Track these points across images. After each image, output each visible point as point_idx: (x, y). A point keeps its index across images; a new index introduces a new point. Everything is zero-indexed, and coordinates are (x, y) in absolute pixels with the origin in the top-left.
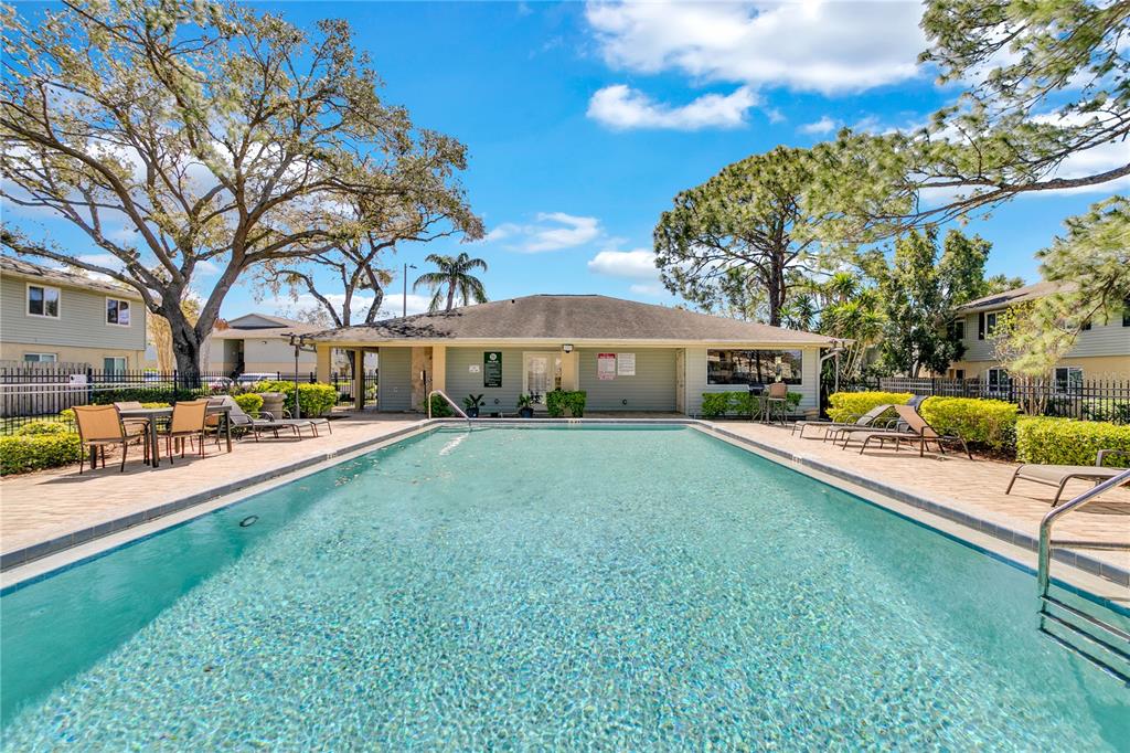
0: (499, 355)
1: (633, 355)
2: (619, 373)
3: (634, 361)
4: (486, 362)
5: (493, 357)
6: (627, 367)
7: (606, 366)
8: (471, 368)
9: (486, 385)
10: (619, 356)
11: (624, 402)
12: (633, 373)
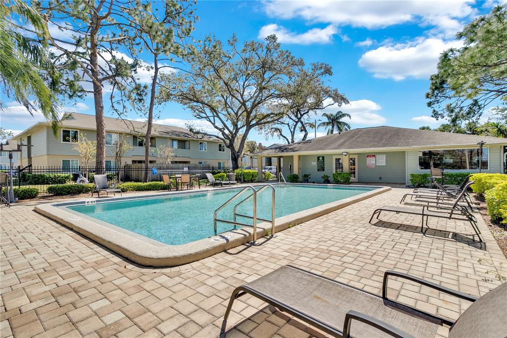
0: (323, 157)
1: (385, 156)
2: (377, 164)
3: (385, 158)
4: (318, 161)
5: (321, 158)
6: (382, 161)
7: (371, 161)
8: (313, 163)
9: (318, 170)
10: (377, 156)
11: (380, 178)
12: (385, 164)
